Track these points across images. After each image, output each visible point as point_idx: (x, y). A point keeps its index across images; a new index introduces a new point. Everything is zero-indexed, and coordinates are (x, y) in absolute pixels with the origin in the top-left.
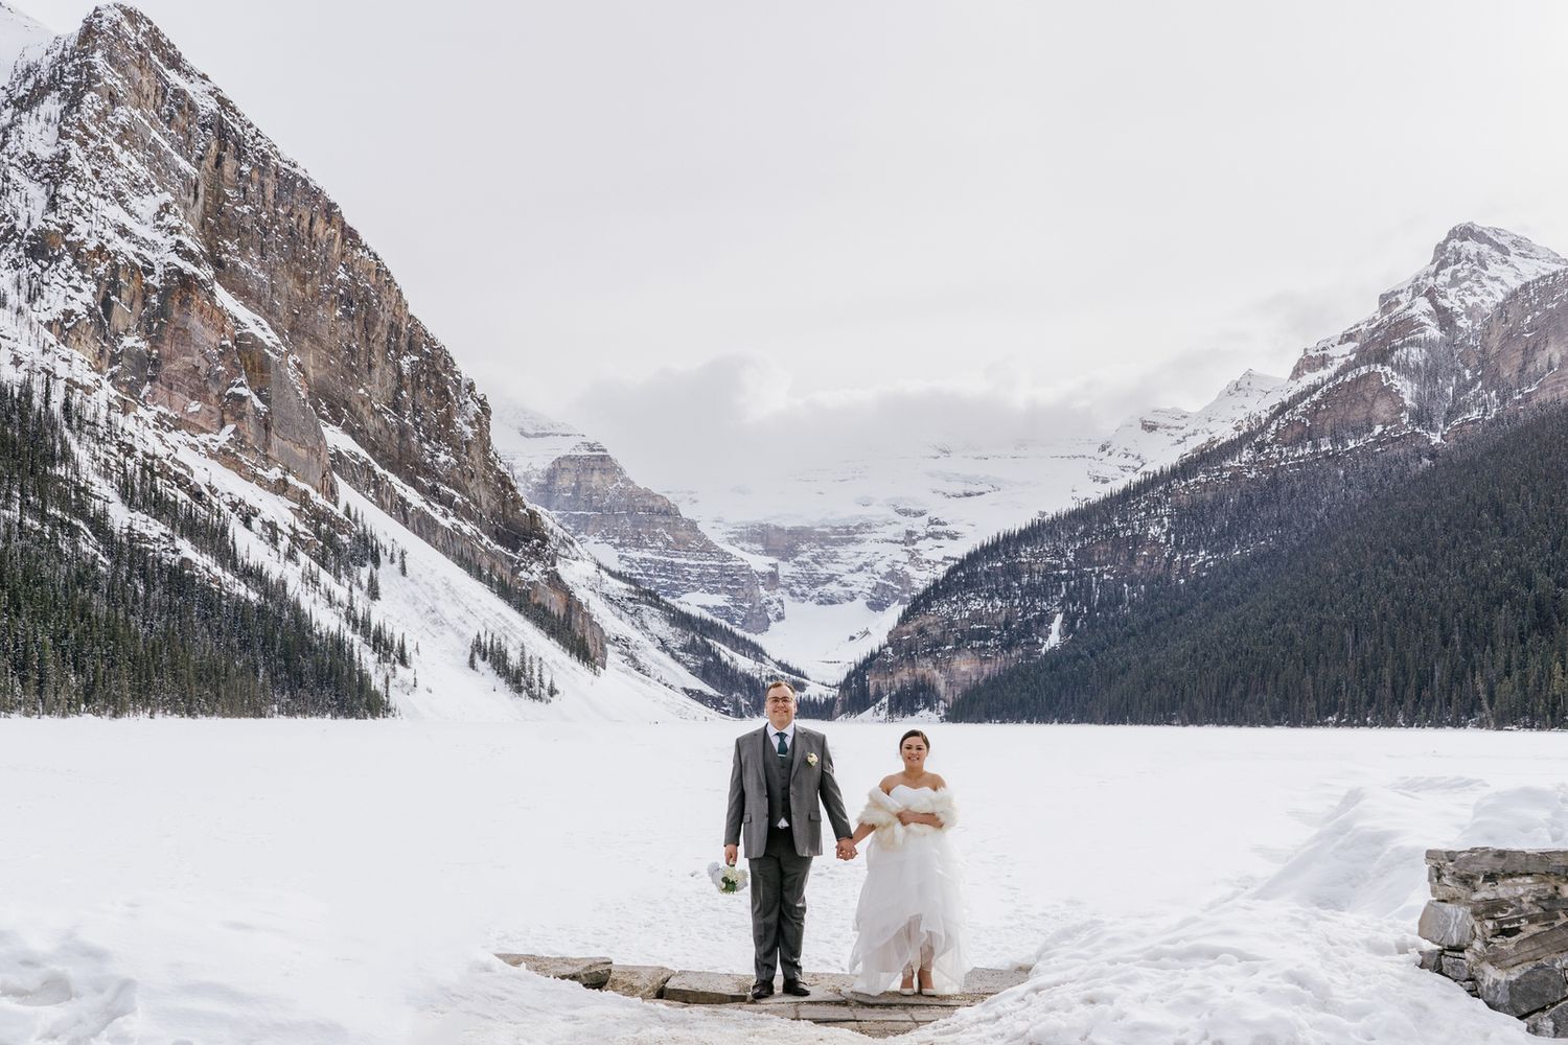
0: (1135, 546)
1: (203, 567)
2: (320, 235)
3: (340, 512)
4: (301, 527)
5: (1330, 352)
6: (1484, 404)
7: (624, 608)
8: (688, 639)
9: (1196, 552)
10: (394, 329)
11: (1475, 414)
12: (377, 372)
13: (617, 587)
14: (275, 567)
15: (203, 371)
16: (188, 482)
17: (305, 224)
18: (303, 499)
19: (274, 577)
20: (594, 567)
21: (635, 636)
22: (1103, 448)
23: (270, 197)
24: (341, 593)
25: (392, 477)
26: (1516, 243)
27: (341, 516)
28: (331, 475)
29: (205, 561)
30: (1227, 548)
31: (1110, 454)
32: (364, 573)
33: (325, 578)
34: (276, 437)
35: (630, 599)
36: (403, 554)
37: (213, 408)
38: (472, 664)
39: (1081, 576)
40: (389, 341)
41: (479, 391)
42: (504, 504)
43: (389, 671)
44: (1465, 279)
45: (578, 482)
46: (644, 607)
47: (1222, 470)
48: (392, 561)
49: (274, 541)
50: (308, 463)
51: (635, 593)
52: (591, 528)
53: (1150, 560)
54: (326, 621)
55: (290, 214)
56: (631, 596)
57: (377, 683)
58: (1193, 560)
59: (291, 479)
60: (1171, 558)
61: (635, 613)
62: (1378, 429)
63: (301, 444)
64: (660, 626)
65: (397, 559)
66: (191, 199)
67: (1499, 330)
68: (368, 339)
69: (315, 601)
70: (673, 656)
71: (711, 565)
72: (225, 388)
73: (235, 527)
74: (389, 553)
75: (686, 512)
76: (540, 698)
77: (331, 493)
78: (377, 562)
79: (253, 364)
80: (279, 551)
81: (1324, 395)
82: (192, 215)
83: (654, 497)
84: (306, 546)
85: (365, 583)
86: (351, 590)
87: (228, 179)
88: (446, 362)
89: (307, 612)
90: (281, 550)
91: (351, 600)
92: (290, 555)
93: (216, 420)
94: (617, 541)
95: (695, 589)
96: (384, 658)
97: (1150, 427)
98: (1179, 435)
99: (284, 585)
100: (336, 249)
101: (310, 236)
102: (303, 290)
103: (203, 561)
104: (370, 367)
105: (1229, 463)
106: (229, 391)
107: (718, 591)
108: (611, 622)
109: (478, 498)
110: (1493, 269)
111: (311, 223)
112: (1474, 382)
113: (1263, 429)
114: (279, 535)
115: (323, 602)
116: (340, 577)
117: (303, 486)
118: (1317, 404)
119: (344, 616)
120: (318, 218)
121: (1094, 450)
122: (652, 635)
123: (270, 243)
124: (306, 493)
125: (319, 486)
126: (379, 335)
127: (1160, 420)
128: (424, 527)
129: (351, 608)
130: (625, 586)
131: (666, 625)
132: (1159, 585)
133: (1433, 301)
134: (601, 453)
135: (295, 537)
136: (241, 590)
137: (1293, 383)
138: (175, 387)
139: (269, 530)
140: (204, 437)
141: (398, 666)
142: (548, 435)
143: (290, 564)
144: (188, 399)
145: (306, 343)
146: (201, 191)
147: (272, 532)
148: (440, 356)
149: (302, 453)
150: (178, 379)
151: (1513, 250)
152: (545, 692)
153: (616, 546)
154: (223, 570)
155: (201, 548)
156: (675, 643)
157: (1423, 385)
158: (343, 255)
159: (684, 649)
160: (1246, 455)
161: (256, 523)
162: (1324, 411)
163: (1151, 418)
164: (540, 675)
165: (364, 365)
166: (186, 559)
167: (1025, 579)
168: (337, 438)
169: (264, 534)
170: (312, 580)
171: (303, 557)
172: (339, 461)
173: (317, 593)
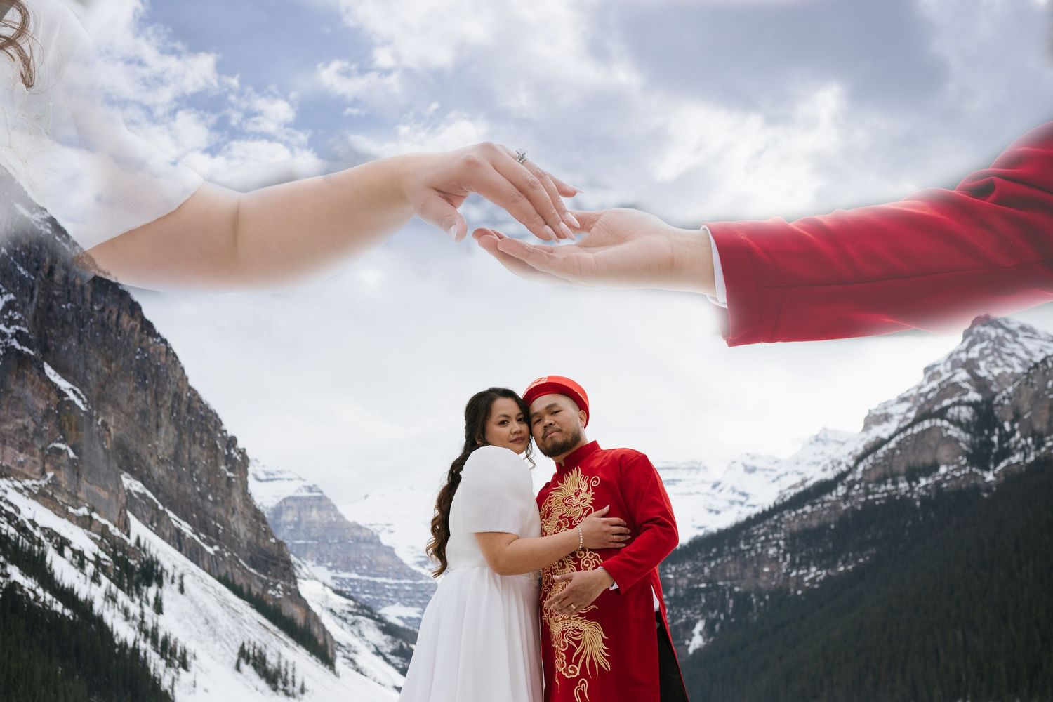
0: (758, 563)
1: (29, 589)
2: (125, 325)
3: (131, 541)
4: (103, 555)
5: (891, 410)
6: (1023, 449)
7: (345, 620)
8: (397, 646)
9: (808, 569)
10: (177, 396)
11: (1017, 458)
12: (163, 430)
13: (341, 603)
14: (84, 589)
15: (31, 429)
16: (16, 518)
17: (114, 317)
18: (104, 531)
19: (82, 596)
20: (321, 586)
21: (355, 642)
22: (715, 486)
23: (88, 296)
24: (134, 609)
25: (171, 514)
26: (1023, 328)
27: (133, 545)
28: (125, 513)
29: (31, 584)
30: (833, 565)
31: (721, 490)
32: (151, 592)
33: (122, 597)
34: (85, 482)
35: (350, 613)
36: (181, 577)
37: (37, 459)
38: (238, 668)
39: (717, 588)
40: (173, 406)
41: (240, 445)
42: (258, 535)
43: (175, 674)
44: (988, 355)
45: (300, 518)
46: (361, 618)
47: (823, 502)
48: (173, 582)
49: (81, 566)
50: (109, 503)
51: (354, 607)
52: (309, 554)
53: (771, 575)
54: (125, 632)
55: (102, 310)
56: (350, 609)
57: (166, 684)
58: (807, 574)
59: (95, 516)
60: (788, 574)
61: (353, 624)
62: (943, 470)
63: (105, 488)
64: (374, 635)
65: (177, 581)
66: (28, 300)
67: (1028, 392)
68: (157, 405)
69: (114, 616)
70: (386, 659)
71: (406, 584)
72: (47, 443)
73: (52, 555)
74: (170, 575)
75: (386, 540)
76: (293, 696)
77: (125, 527)
78: (160, 585)
79: (70, 425)
80: (85, 575)
81: (898, 444)
82: (28, 311)
83: (359, 528)
84: (105, 570)
85: (152, 600)
86: (141, 605)
87: (58, 285)
88: (216, 422)
89: (109, 625)
90: (88, 574)
91: (142, 615)
92: (95, 579)
93: (38, 469)
94: (330, 564)
95: (393, 603)
96: (169, 664)
97: (751, 470)
98: (774, 475)
99: (91, 603)
100: (136, 337)
101: (117, 327)
102: (109, 367)
103: (28, 583)
104: (158, 427)
105: (828, 497)
106: (51, 446)
107: (411, 604)
108: (337, 631)
109: (237, 531)
110: (1010, 347)
111: (118, 317)
112: (1013, 433)
113: (850, 470)
114: (86, 561)
115: (121, 616)
116: (132, 595)
117: (104, 521)
118: (893, 450)
119: (137, 629)
120: (124, 313)
121: (707, 488)
122: (368, 641)
123: (86, 332)
124: (106, 526)
125: (116, 521)
126: (166, 402)
127: (758, 464)
128: (194, 554)
129: (143, 622)
130: (346, 601)
131: (379, 633)
132: (780, 595)
133: (970, 372)
134: (318, 494)
135: (98, 562)
136: (59, 607)
137: (864, 435)
138: (8, 443)
139: (78, 557)
140: (28, 483)
141: (181, 670)
142: (276, 479)
143: (94, 586)
144: (17, 452)
145: (109, 408)
146: (36, 293)
147: (80, 559)
148: (211, 418)
149: (104, 495)
150: (10, 437)
151: (1021, 334)
152: (297, 690)
153: (330, 569)
154: (44, 591)
155: (26, 571)
156: (387, 649)
157: (974, 435)
158: (141, 341)
159: (394, 653)
160: (841, 490)
161: (67, 552)
162: (899, 456)
163: (750, 463)
164: (293, 677)
165: (153, 426)
166: (15, 582)
167: (672, 593)
168: (131, 484)
169: (74, 560)
170: (110, 598)
171: (104, 580)
172: (132, 502)
173: (116, 609)
